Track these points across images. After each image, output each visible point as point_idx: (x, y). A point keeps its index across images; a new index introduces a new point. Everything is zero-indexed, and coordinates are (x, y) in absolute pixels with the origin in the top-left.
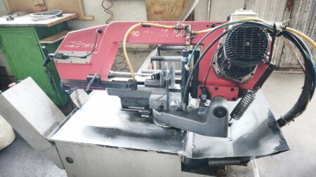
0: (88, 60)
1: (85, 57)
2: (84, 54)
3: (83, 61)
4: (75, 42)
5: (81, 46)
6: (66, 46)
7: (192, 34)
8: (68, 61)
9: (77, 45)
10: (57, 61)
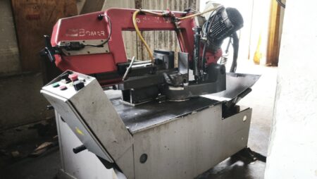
2: (98, 42)
4: (77, 30)
5: (87, 35)
6: (67, 35)
7: (179, 20)
8: (84, 52)
9: (82, 34)
10: (69, 54)
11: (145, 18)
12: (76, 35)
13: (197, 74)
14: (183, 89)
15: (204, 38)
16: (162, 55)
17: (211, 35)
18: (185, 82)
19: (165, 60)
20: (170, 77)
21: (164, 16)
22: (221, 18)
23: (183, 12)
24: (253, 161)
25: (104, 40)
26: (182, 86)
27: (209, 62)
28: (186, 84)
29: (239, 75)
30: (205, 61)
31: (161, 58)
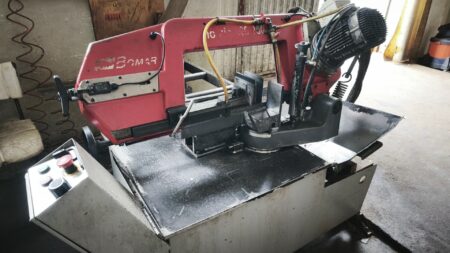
0: (154, 85)
1: (148, 82)
2: (144, 76)
3: (147, 89)
4: (114, 59)
5: (128, 65)
6: (96, 69)
7: (276, 29)
8: (117, 95)
9: (120, 65)
10: (93, 100)
11: (224, 30)
12: (111, 67)
13: (294, 114)
14: (269, 136)
15: (311, 63)
16: (246, 82)
17: (326, 53)
18: (273, 125)
19: (249, 90)
20: (251, 119)
21: (255, 24)
22: (347, 28)
23: (284, 14)
24: (367, 236)
25: (153, 73)
26: (269, 132)
27: (316, 91)
28: (275, 129)
29: (362, 109)
30: (310, 93)
31: (244, 87)
